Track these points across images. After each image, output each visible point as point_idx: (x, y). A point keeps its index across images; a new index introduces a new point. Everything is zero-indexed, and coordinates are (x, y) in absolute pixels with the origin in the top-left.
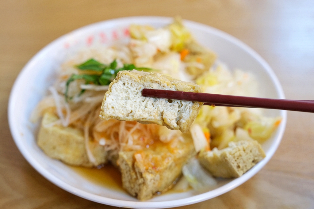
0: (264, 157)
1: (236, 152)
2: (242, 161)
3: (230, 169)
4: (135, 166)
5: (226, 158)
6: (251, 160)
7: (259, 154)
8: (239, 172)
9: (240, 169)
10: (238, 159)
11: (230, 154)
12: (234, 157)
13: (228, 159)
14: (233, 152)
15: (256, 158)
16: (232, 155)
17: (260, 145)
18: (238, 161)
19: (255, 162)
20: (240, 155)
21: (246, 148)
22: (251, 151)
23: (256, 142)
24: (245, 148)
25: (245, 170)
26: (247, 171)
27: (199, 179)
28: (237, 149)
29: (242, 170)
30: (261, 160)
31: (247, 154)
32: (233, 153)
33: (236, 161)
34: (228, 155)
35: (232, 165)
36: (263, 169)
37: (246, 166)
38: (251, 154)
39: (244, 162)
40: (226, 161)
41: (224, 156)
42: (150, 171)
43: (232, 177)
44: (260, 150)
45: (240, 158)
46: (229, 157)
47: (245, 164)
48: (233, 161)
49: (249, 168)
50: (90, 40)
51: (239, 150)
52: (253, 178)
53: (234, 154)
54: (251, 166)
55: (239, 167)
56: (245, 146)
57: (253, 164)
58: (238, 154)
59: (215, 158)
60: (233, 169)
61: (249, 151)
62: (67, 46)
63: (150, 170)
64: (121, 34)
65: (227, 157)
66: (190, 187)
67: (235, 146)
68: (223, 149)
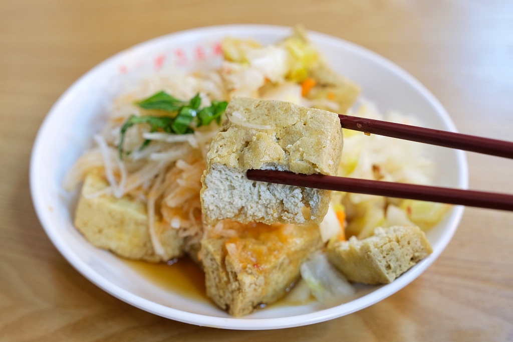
0: (429, 252)
1: (385, 244)
2: (393, 258)
3: (376, 270)
4: (226, 262)
5: (369, 253)
6: (409, 258)
7: (422, 247)
8: (390, 276)
9: (390, 271)
10: (387, 254)
11: (376, 246)
12: (382, 252)
13: (371, 254)
14: (381, 243)
15: (417, 254)
16: (378, 248)
17: (423, 233)
18: (388, 258)
19: (415, 260)
20: (392, 249)
21: (401, 238)
22: (409, 243)
23: (418, 229)
24: (400, 238)
25: (399, 272)
26: (402, 275)
27: (326, 285)
28: (387, 239)
29: (395, 272)
30: (425, 258)
31: (403, 247)
32: (380, 245)
33: (384, 257)
34: (372, 248)
35: (379, 263)
36: (426, 271)
37: (400, 266)
38: (409, 247)
39: (397, 260)
40: (369, 257)
41: (366, 250)
42: (250, 271)
43: (379, 283)
44: (423, 242)
45: (390, 253)
46: (374, 250)
47: (398, 263)
48: (380, 257)
49: (405, 269)
50: (160, 61)
51: (390, 241)
52: (412, 285)
53: (382, 247)
54: (409, 266)
55: (389, 267)
56: (400, 234)
57: (412, 263)
58: (388, 246)
59: (351, 253)
60: (380, 270)
61: (406, 243)
62: (124, 70)
63: (249, 268)
64: (209, 51)
65: (370, 251)
66: (312, 297)
67: (385, 235)
68: (365, 238)
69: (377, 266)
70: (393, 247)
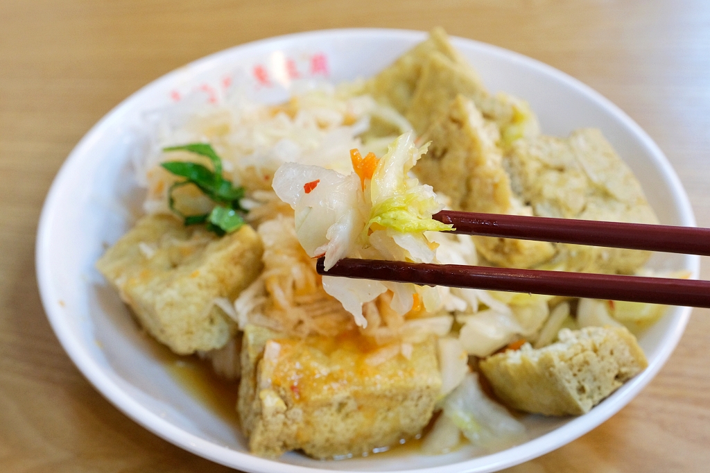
0: (643, 366)
1: (576, 355)
2: (589, 376)
3: (562, 395)
5: (551, 369)
6: (612, 375)
7: (632, 359)
8: (585, 403)
9: (584, 396)
10: (579, 370)
11: (562, 358)
12: (571, 367)
13: (555, 371)
14: (569, 353)
15: (624, 370)
16: (566, 361)
17: (633, 338)
18: (581, 376)
19: (624, 379)
20: (586, 363)
21: (601, 345)
22: (612, 353)
23: (624, 330)
24: (598, 345)
25: (597, 398)
26: (602, 401)
28: (579, 348)
29: (591, 397)
30: (637, 374)
31: (602, 358)
32: (568, 357)
33: (575, 375)
34: (556, 361)
35: (567, 385)
36: (640, 395)
37: (599, 388)
38: (612, 360)
39: (595, 379)
40: (551, 375)
41: (547, 365)
43: (568, 414)
44: (633, 351)
45: (585, 368)
46: (559, 365)
47: (597, 384)
48: (569, 376)
49: (607, 393)
51: (583, 350)
52: (619, 416)
53: (571, 359)
54: (612, 388)
55: (581, 390)
56: (598, 339)
57: (617, 384)
58: (581, 357)
59: (524, 368)
60: (569, 394)
61: (607, 353)
62: (175, 96)
65: (554, 366)
67: (575, 341)
68: (545, 345)
69: (564, 388)
70: (588, 359)
